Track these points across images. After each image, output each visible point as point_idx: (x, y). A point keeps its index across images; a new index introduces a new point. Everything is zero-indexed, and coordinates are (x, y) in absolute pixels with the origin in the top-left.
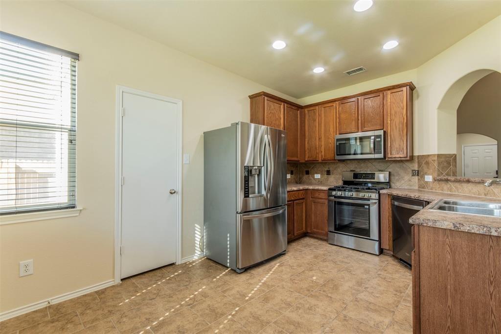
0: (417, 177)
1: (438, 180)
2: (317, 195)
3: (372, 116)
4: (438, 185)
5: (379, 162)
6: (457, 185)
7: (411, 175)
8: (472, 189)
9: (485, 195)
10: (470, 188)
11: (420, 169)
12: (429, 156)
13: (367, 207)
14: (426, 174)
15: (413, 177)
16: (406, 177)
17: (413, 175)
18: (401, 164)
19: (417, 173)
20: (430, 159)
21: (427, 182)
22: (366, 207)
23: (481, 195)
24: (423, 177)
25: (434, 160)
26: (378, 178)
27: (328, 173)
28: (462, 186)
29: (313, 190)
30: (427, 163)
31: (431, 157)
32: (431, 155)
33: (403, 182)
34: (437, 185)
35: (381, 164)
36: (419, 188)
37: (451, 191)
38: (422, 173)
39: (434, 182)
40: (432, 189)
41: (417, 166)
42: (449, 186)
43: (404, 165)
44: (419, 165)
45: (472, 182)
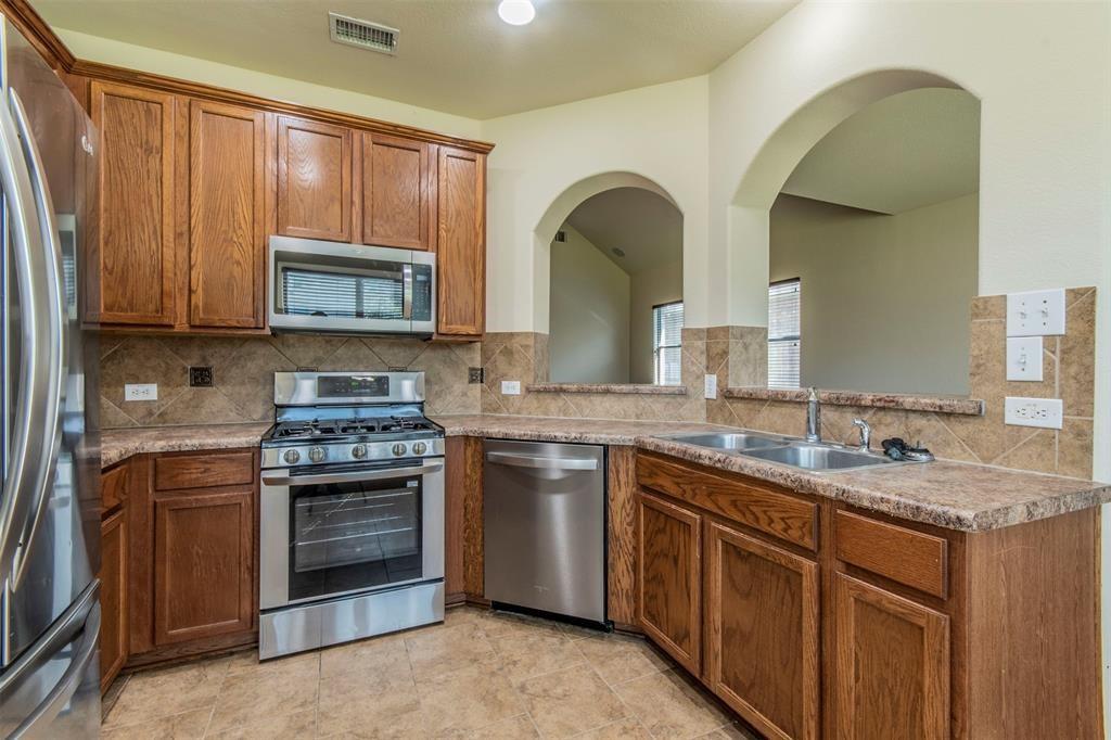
0: (479, 385)
1: (539, 391)
2: (193, 474)
3: (398, 205)
4: (535, 402)
5: (392, 345)
6: (580, 399)
7: (467, 380)
8: (612, 407)
9: (637, 417)
10: (607, 405)
11: (488, 365)
12: (512, 335)
13: (415, 484)
14: (504, 377)
15: (471, 385)
16: (456, 387)
17: (472, 381)
18: (446, 352)
19: (477, 376)
20: (515, 344)
21: (506, 397)
22: (410, 484)
23: (630, 417)
24: (495, 384)
25: (527, 346)
26: (399, 390)
27: (201, 377)
28: (591, 401)
29: (165, 454)
30: (508, 352)
31: (518, 339)
32: (518, 334)
33: (450, 398)
34: (532, 401)
35: (396, 351)
36: (484, 410)
37: (565, 415)
38: (492, 376)
39: (524, 397)
40: (519, 413)
41: (479, 358)
42: (561, 403)
43: (453, 356)
44: (486, 357)
45: (614, 393)
